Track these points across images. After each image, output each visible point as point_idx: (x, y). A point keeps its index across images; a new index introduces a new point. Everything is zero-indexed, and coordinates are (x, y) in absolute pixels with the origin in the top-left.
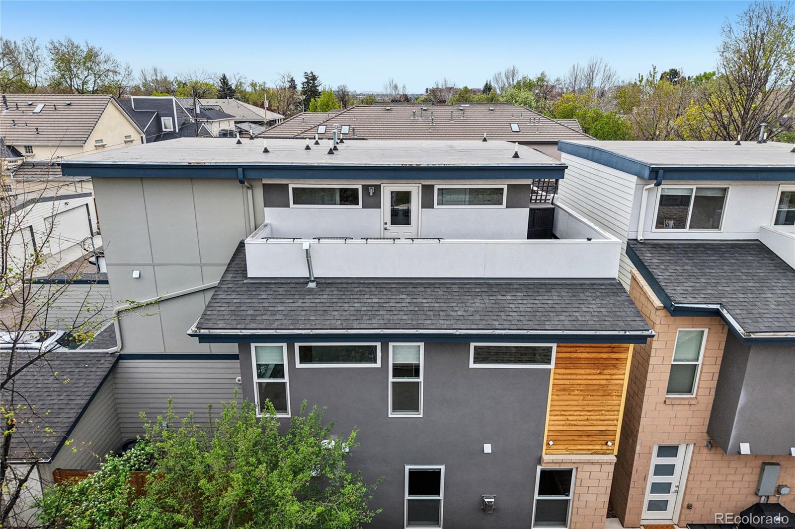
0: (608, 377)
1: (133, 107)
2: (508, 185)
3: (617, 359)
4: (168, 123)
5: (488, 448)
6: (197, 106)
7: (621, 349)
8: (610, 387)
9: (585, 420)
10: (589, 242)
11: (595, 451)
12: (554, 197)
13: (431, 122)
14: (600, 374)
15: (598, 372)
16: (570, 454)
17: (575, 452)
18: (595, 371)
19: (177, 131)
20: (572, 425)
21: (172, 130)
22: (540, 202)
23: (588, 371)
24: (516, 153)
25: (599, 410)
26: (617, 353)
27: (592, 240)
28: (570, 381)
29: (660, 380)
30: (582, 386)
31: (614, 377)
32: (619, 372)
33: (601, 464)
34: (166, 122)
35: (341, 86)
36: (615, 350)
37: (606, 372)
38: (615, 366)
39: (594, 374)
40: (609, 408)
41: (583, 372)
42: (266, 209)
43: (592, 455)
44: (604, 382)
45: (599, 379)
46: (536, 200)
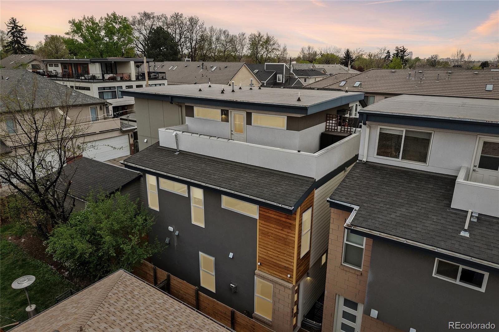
0: (286, 233)
1: (265, 69)
2: (287, 116)
3: (291, 224)
4: (280, 78)
5: (231, 255)
6: (291, 68)
7: (292, 218)
8: (288, 240)
9: (276, 256)
10: (299, 153)
11: (283, 278)
12: (356, 130)
13: (420, 81)
14: (282, 230)
15: (281, 228)
16: (270, 275)
17: (273, 275)
18: (278, 227)
19: (284, 83)
20: (270, 257)
21: (281, 82)
22: (344, 132)
23: (276, 226)
24: (299, 98)
25: (283, 253)
26: (290, 219)
27: (301, 152)
28: (267, 229)
29: (336, 251)
30: (273, 234)
31: (289, 234)
32: (292, 232)
33: (285, 287)
34: (280, 77)
35: (434, 55)
36: (289, 217)
37: (285, 230)
38: (289, 228)
39: (279, 229)
40: (288, 253)
41: (273, 226)
42: (186, 117)
43: (281, 280)
44: (285, 236)
45: (282, 234)
46: (344, 131)
